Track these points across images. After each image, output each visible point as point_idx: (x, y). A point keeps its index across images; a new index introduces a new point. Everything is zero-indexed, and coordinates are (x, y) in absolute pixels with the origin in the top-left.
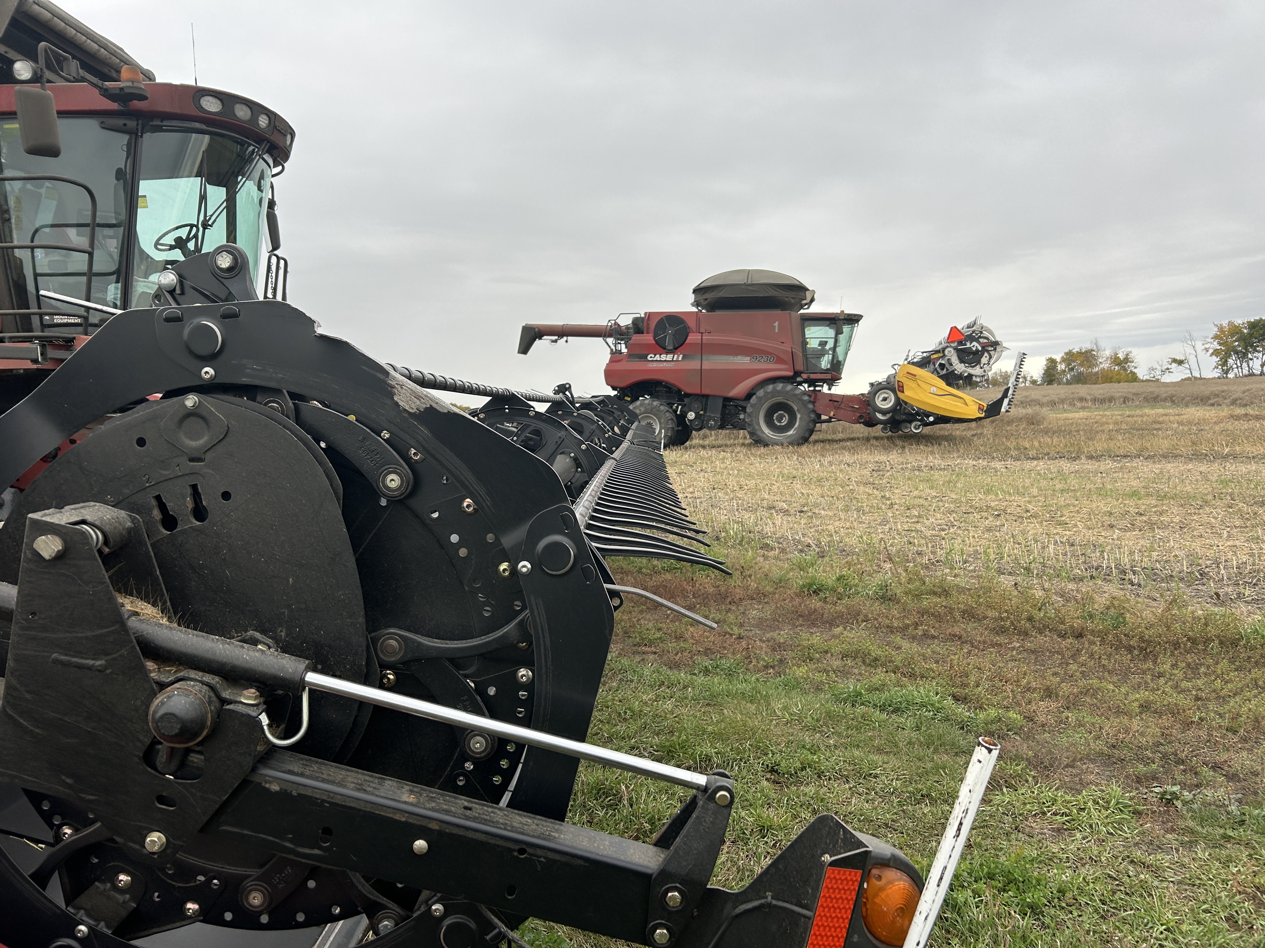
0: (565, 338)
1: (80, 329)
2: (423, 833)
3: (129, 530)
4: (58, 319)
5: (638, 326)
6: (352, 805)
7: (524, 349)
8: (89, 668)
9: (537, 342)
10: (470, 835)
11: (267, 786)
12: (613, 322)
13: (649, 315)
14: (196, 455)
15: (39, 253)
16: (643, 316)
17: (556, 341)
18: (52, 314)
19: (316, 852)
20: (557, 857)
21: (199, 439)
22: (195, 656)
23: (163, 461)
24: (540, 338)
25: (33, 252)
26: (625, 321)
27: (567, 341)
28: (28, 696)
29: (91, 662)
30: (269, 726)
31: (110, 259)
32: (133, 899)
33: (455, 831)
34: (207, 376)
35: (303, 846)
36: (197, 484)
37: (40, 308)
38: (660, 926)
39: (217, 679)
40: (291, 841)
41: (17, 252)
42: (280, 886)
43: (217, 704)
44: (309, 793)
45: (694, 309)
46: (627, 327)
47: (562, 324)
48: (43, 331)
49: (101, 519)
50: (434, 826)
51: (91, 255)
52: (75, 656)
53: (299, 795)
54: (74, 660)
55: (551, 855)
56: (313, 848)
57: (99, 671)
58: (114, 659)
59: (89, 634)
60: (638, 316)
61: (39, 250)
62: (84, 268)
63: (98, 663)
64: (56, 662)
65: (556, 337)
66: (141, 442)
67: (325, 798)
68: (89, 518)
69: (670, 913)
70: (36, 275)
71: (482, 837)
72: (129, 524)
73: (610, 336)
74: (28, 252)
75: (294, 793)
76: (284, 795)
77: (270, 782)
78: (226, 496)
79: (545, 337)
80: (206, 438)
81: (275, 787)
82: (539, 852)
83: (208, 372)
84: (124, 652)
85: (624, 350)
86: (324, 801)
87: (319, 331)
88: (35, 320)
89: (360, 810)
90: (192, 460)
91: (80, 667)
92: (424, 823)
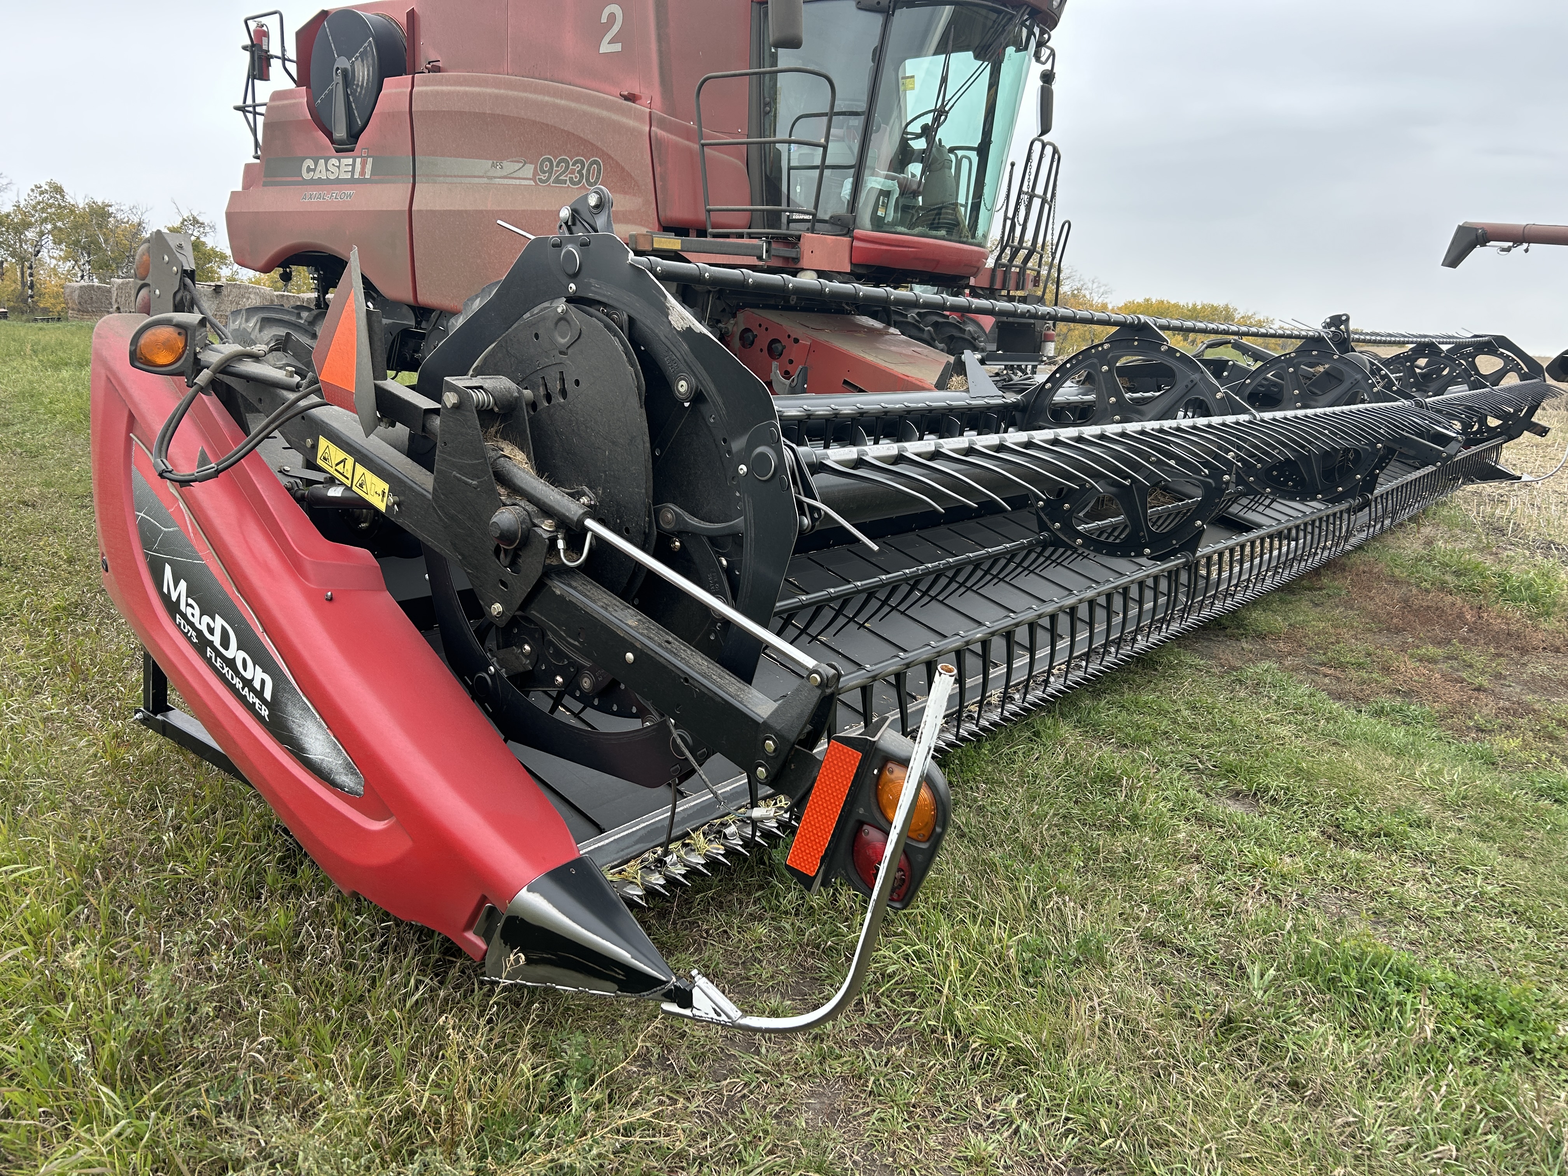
0: (1525, 245)
1: (809, 225)
2: (633, 649)
3: (516, 398)
7: (1454, 259)
8: (468, 485)
9: (1478, 249)
10: (658, 658)
11: (554, 590)
14: (562, 349)
15: (793, 147)
17: (1508, 250)
20: (706, 691)
21: (565, 337)
22: (526, 490)
23: (547, 352)
24: (1483, 244)
27: (1526, 251)
28: (442, 497)
29: (470, 481)
30: (565, 550)
31: (849, 152)
32: (531, 663)
33: (650, 652)
34: (571, 290)
35: (570, 637)
36: (562, 372)
37: (788, 204)
38: (761, 765)
39: (535, 509)
41: (778, 146)
42: (599, 679)
43: (530, 526)
44: (574, 601)
47: (1525, 223)
49: (495, 388)
50: (639, 646)
51: (825, 148)
54: (463, 477)
55: (703, 689)
56: (575, 641)
57: (475, 488)
58: (482, 482)
61: (793, 144)
62: (818, 162)
63: (474, 482)
64: (455, 477)
65: (1511, 244)
66: (537, 336)
67: (582, 606)
68: (485, 386)
69: (768, 757)
70: (789, 168)
71: (664, 662)
72: (516, 394)
74: (787, 146)
76: (561, 597)
77: (556, 588)
78: (577, 383)
79: (1492, 243)
80: (568, 337)
81: (558, 592)
82: (696, 684)
83: (571, 287)
84: (486, 478)
86: (582, 609)
89: (599, 621)
90: (560, 353)
91: (466, 483)
92: (633, 641)
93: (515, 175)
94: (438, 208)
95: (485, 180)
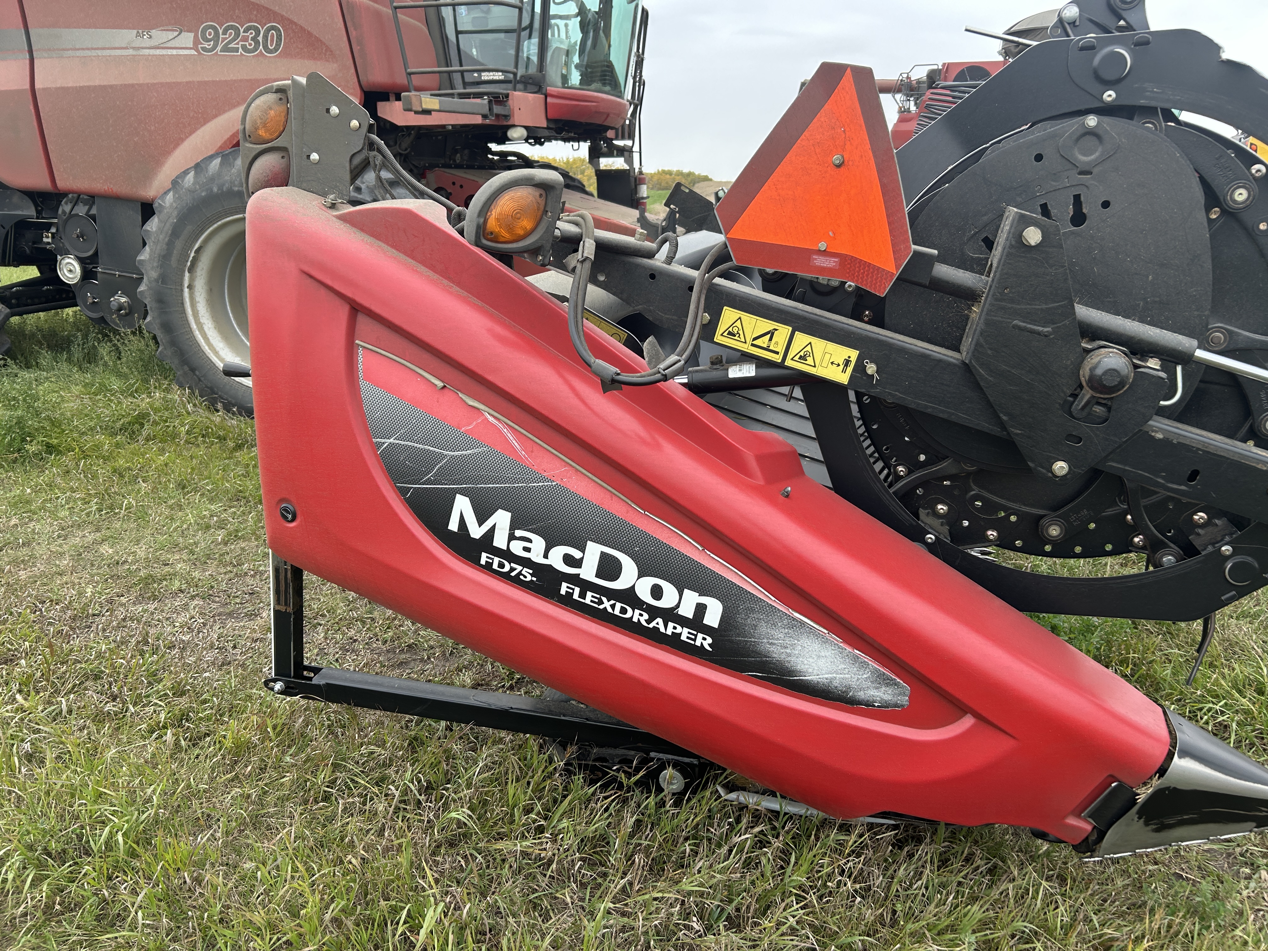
1: (510, 86)
4: (486, 76)
5: (933, 78)
6: (1222, 454)
8: (1039, 333)
11: (1153, 434)
12: (905, 76)
13: (948, 67)
14: (1087, 168)
15: (462, 10)
16: (940, 67)
18: (479, 71)
19: (1183, 488)
21: (1091, 154)
22: (1109, 330)
23: (1055, 174)
25: (454, 10)
26: (920, 74)
28: (989, 352)
29: (1041, 329)
34: (1109, 99)
35: (1173, 483)
36: (1080, 195)
37: (461, 65)
40: (1163, 477)
42: (1075, 524)
43: (1134, 368)
44: (1187, 442)
45: (1001, 59)
46: (919, 82)
48: (465, 88)
51: (521, 10)
52: (1030, 324)
53: (1179, 443)
54: (1029, 326)
56: (1181, 485)
57: (1046, 336)
58: (1058, 327)
59: (1044, 306)
60: (935, 67)
61: (463, 7)
63: (1046, 329)
64: (1016, 327)
66: (1039, 158)
67: (1200, 447)
70: (458, 33)
73: (899, 91)
74: (450, 8)
75: (1175, 442)
76: (1166, 443)
77: (1156, 432)
78: (1106, 204)
80: (1097, 154)
81: (1160, 436)
83: (1109, 96)
84: (1067, 322)
85: (913, 108)
86: (1198, 449)
87: (1225, 56)
88: (457, 78)
89: (1228, 459)
90: (1081, 173)
91: (1032, 332)
93: (169, 45)
94: (70, 85)
95: (131, 52)
